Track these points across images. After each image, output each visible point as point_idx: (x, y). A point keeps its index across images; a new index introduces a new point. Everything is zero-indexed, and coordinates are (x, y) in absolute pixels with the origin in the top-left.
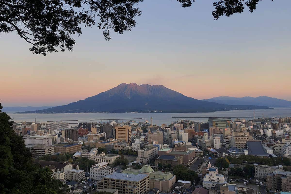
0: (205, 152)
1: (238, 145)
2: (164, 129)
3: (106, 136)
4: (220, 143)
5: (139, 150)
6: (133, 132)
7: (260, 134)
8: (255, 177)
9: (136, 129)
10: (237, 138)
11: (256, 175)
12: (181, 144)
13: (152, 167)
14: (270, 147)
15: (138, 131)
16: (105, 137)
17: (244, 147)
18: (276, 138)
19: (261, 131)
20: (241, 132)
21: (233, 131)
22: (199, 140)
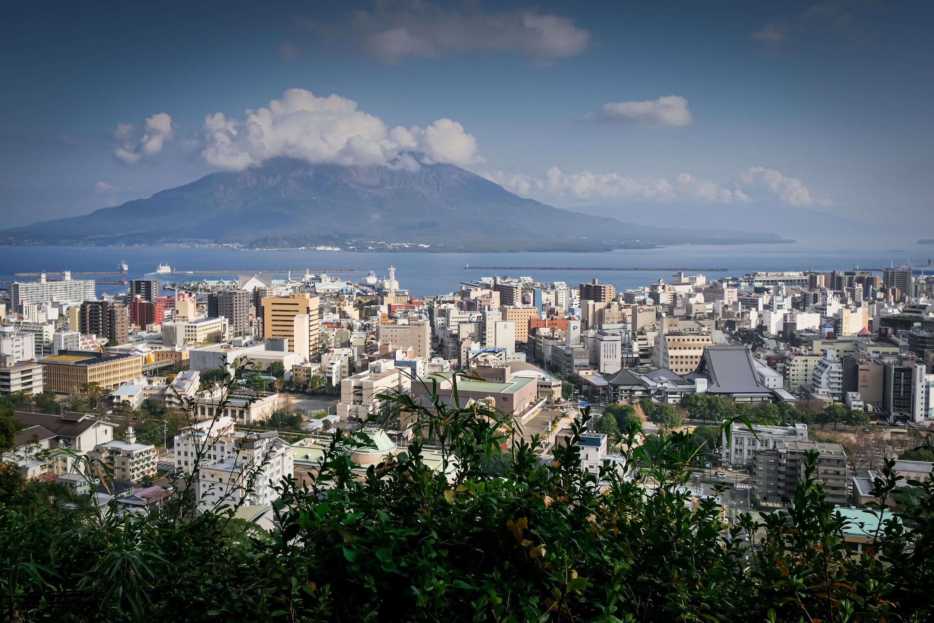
0: (566, 382)
1: (677, 363)
2: (435, 306)
3: (227, 328)
4: (619, 356)
5: (344, 377)
6: (325, 317)
7: (747, 327)
8: (721, 462)
9: (337, 308)
10: (676, 338)
11: (724, 455)
12: (491, 357)
13: (390, 436)
14: (775, 369)
15: (343, 315)
16: (224, 333)
17: (695, 367)
18: (797, 337)
19: (753, 315)
20: (689, 318)
21: (664, 315)
22: (553, 346)
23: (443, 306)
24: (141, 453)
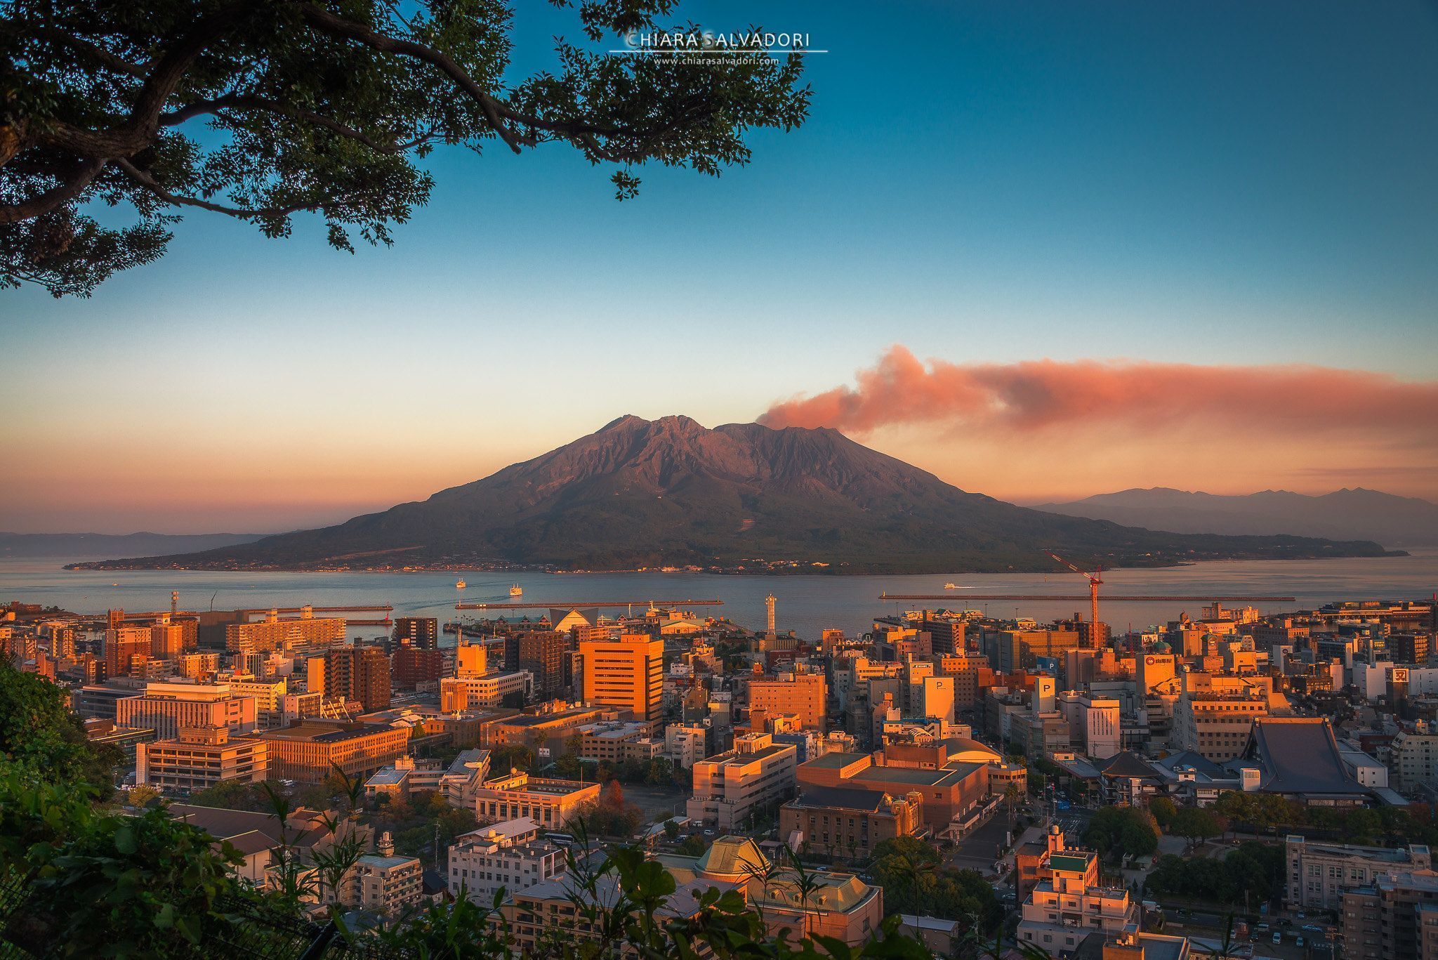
0: (1036, 772)
1: (1211, 743)
2: (835, 653)
3: (532, 686)
4: (1118, 731)
5: (698, 760)
6: (673, 671)
8: (1286, 904)
9: (691, 657)
10: (1208, 704)
11: (1291, 893)
12: (917, 731)
14: (1374, 755)
15: (700, 666)
16: (527, 694)
17: (1240, 749)
18: (1410, 705)
19: (1335, 669)
20: (1229, 674)
21: (1187, 668)
22: (1012, 715)
23: (846, 654)
24: (400, 872)
